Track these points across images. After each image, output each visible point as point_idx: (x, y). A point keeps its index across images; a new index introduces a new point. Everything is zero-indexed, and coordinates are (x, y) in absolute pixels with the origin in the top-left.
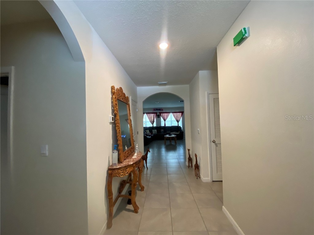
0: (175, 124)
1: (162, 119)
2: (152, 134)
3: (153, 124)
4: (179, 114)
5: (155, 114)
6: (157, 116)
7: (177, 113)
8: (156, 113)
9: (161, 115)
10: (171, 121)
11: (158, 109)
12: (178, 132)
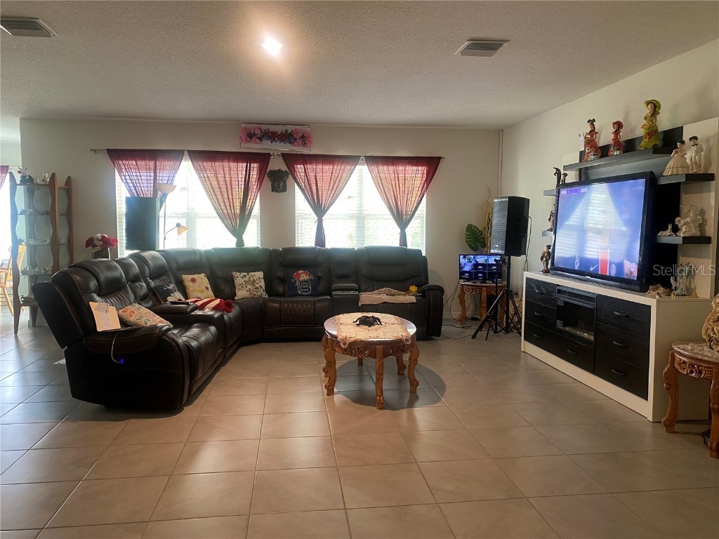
0: (384, 235)
1: (301, 203)
2: (226, 305)
3: (238, 231)
4: (411, 169)
5: (255, 166)
6: (267, 182)
7: (401, 168)
8: (263, 159)
9: (292, 172)
10: (361, 219)
11: (279, 129)
12: (406, 290)
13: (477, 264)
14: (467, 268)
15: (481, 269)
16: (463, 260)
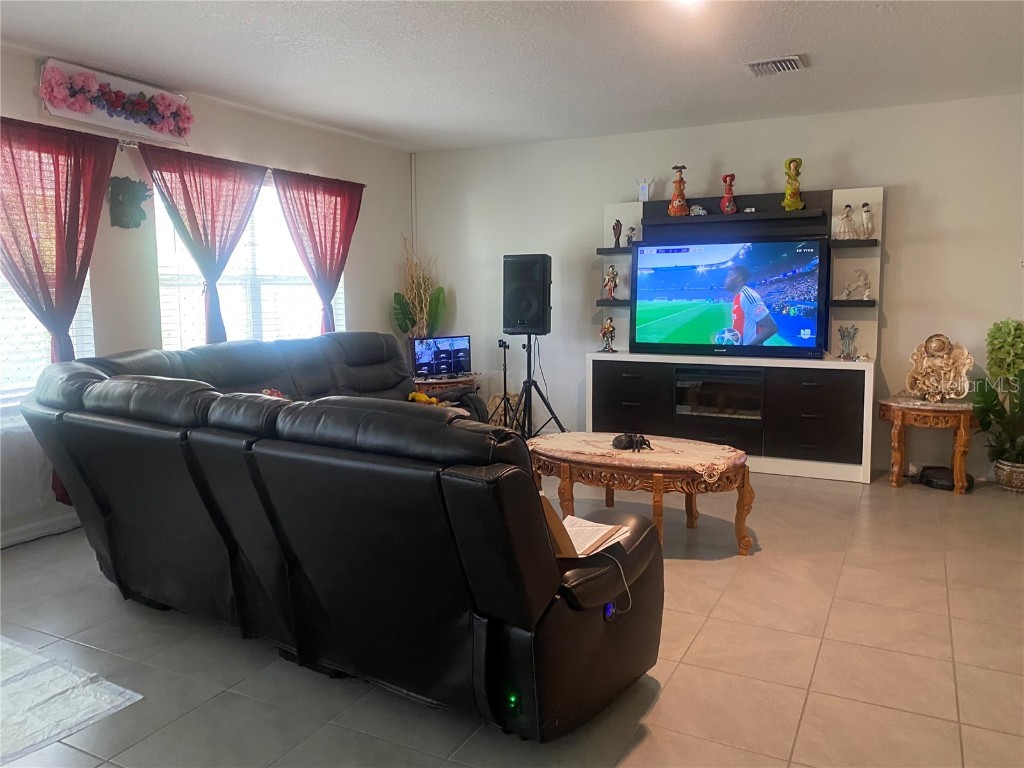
13: (438, 353)
14: (425, 359)
15: (444, 358)
16: (420, 347)
